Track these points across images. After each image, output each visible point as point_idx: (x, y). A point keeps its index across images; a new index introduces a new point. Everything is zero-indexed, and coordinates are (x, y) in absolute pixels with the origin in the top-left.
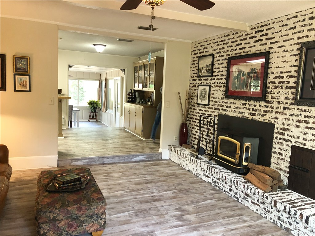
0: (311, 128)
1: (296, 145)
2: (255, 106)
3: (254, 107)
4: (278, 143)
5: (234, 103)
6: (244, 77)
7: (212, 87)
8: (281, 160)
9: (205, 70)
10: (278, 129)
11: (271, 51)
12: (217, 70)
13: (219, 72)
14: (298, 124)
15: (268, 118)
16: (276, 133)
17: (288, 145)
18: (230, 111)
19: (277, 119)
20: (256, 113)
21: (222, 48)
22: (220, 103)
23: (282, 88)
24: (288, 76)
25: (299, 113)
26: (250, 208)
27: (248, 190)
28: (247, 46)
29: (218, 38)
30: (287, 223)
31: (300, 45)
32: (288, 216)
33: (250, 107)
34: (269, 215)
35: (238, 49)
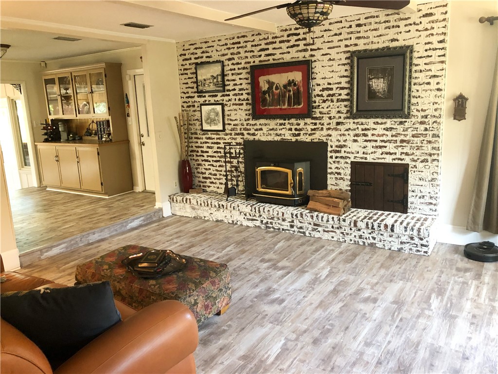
0: (370, 141)
1: (355, 160)
2: (299, 124)
3: (296, 127)
4: (334, 162)
5: (266, 125)
6: (279, 90)
7: (226, 106)
8: (340, 179)
9: (211, 83)
10: (332, 147)
11: (313, 59)
12: (232, 83)
13: (235, 85)
14: (356, 138)
15: (318, 136)
16: (331, 152)
17: (347, 163)
18: (262, 135)
19: (330, 136)
20: (300, 133)
21: (235, 52)
22: (243, 125)
23: (332, 101)
24: (338, 88)
25: (355, 126)
26: (323, 238)
27: (318, 219)
28: (277, 52)
29: (227, 39)
30: (371, 238)
31: (350, 53)
32: (370, 231)
33: (291, 127)
34: (347, 238)
35: (263, 55)
